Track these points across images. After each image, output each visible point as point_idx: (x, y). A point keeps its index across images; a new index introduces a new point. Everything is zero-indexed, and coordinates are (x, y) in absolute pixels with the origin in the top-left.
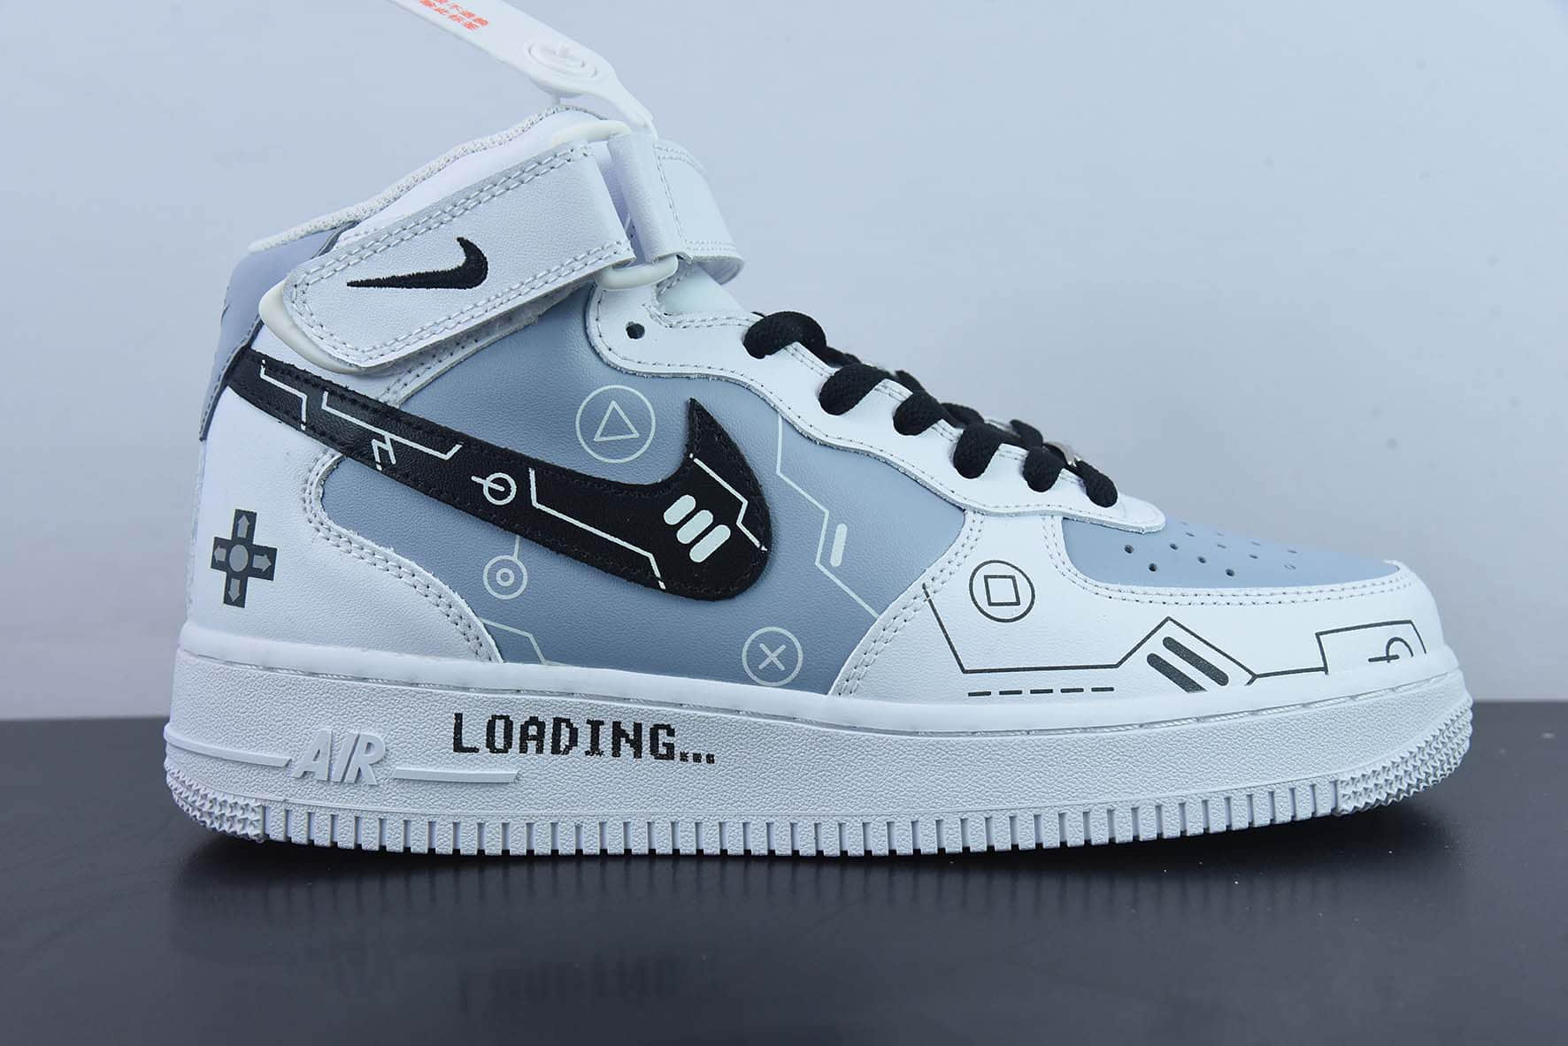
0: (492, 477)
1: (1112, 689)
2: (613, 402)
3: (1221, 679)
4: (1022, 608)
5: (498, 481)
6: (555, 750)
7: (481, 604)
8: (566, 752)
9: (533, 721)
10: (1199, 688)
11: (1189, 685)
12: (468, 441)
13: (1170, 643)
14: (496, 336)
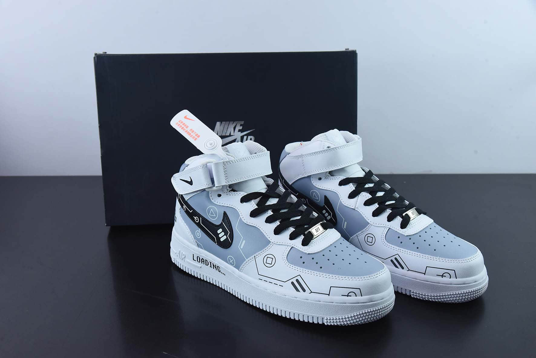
0: (196, 217)
1: (283, 286)
2: (212, 210)
3: (304, 291)
4: (272, 265)
5: (196, 218)
6: (206, 265)
7: (195, 238)
8: (207, 265)
9: (203, 259)
10: (299, 291)
11: (297, 290)
12: (194, 210)
13: (297, 281)
14: (198, 193)
